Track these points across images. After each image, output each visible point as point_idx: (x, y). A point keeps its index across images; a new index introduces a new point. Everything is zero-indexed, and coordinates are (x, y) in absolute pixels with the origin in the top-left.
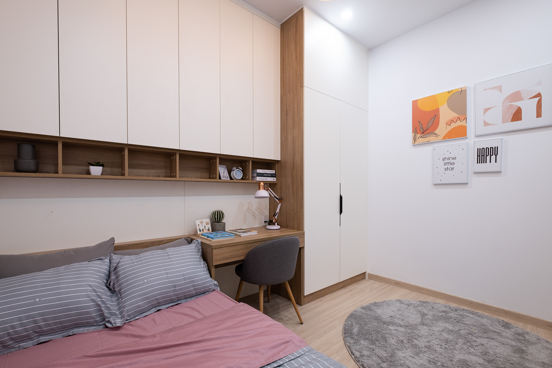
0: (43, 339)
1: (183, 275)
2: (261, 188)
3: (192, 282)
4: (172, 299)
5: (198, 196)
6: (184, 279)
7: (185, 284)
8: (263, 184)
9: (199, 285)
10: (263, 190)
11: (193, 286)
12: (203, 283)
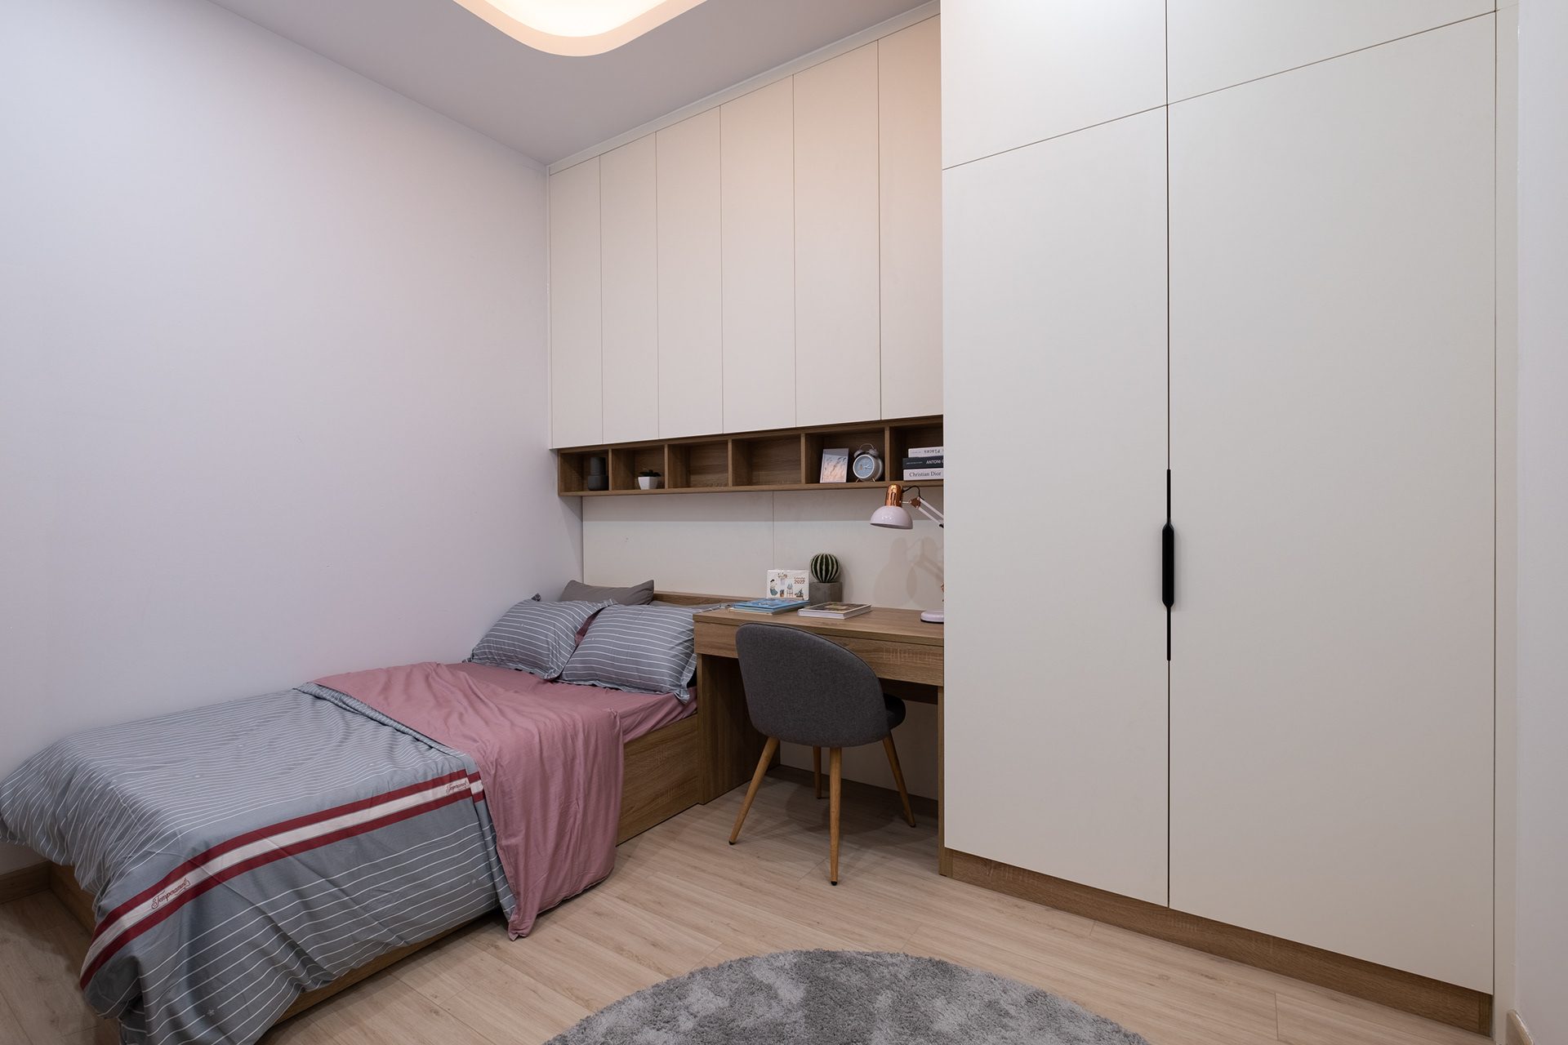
0: (520, 666)
1: (628, 647)
2: (889, 501)
3: (637, 663)
4: (612, 678)
5: (798, 520)
6: (627, 654)
7: (626, 661)
8: (895, 491)
9: (644, 672)
10: (893, 507)
11: (638, 670)
12: (650, 672)
